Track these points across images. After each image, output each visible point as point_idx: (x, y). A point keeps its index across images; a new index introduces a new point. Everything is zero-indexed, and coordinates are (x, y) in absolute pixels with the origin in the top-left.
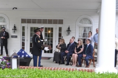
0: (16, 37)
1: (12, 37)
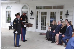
0: (33, 19)
1: (31, 18)
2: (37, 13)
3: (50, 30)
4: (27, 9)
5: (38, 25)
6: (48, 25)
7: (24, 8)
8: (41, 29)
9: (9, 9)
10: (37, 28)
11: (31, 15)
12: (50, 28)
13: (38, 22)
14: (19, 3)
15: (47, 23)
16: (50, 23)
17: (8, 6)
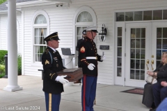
0: (107, 48)
1: (102, 48)
2: (120, 30)
3: (155, 81)
4: (90, 20)
5: (123, 67)
6: (149, 65)
7: (83, 18)
8: (132, 78)
9: (41, 23)
10: (119, 75)
11: (102, 38)
12: (156, 74)
13: (123, 57)
14: (69, 6)
15: (146, 59)
16: (155, 59)
17: (40, 15)
